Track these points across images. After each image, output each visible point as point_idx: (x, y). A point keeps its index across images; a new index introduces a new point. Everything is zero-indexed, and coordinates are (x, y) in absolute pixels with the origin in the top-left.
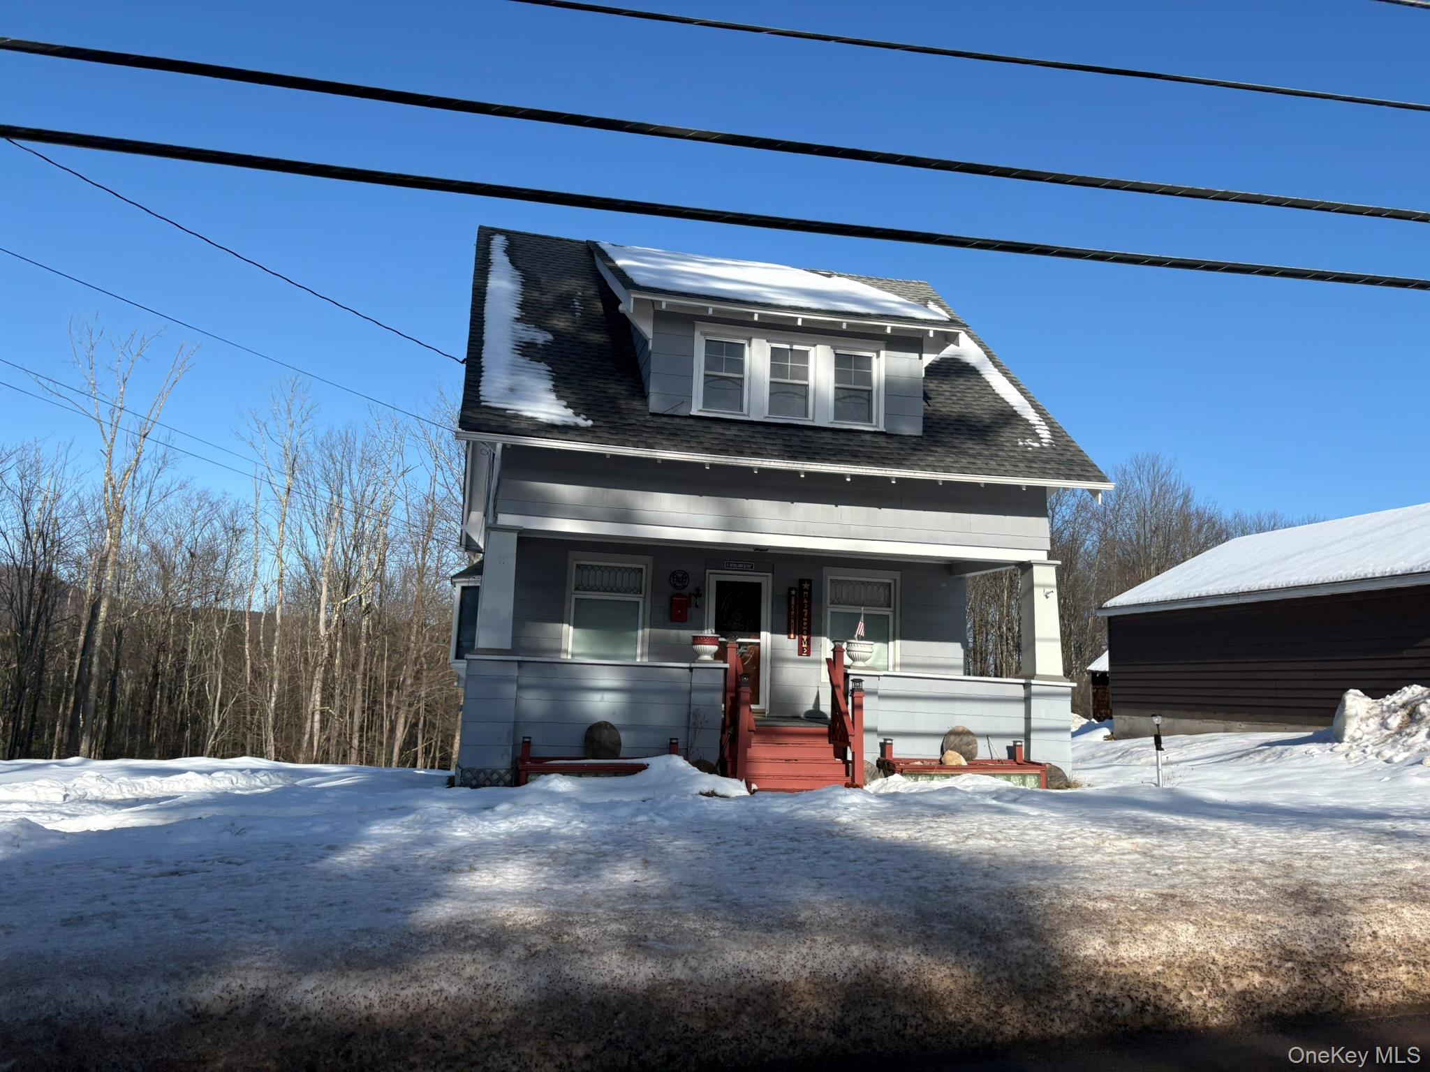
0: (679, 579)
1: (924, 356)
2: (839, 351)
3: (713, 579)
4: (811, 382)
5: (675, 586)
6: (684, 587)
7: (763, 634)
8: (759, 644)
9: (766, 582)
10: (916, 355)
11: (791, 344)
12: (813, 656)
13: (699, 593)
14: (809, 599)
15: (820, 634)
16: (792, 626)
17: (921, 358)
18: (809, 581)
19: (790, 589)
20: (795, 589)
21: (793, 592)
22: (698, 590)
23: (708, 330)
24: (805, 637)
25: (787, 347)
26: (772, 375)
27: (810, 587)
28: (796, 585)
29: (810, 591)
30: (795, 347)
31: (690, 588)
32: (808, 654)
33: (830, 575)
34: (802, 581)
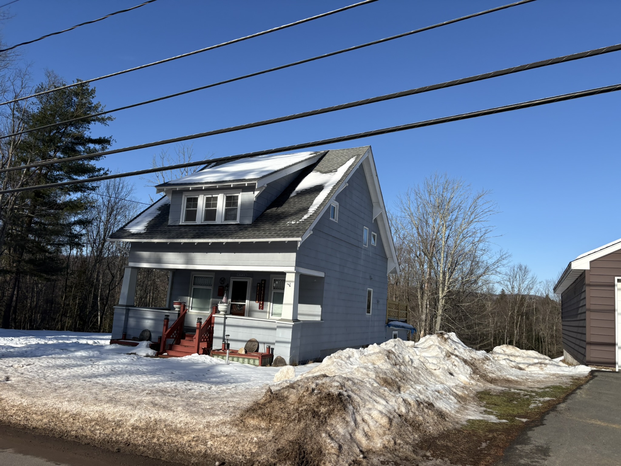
0: (222, 280)
1: (255, 192)
2: (227, 195)
3: (232, 280)
4: (217, 208)
5: (221, 283)
6: (224, 283)
7: (247, 301)
8: (245, 305)
9: (249, 281)
10: (252, 193)
11: (212, 195)
12: (264, 310)
13: (228, 286)
14: (264, 287)
15: (267, 301)
16: (257, 298)
17: (254, 193)
18: (265, 280)
19: (258, 283)
20: (259, 283)
21: (259, 285)
22: (228, 284)
23: (187, 194)
24: (261, 302)
25: (211, 196)
26: (207, 206)
27: (265, 283)
28: (260, 282)
29: (265, 284)
30: (214, 196)
31: (225, 284)
32: (262, 309)
33: (273, 278)
34: (262, 280)
